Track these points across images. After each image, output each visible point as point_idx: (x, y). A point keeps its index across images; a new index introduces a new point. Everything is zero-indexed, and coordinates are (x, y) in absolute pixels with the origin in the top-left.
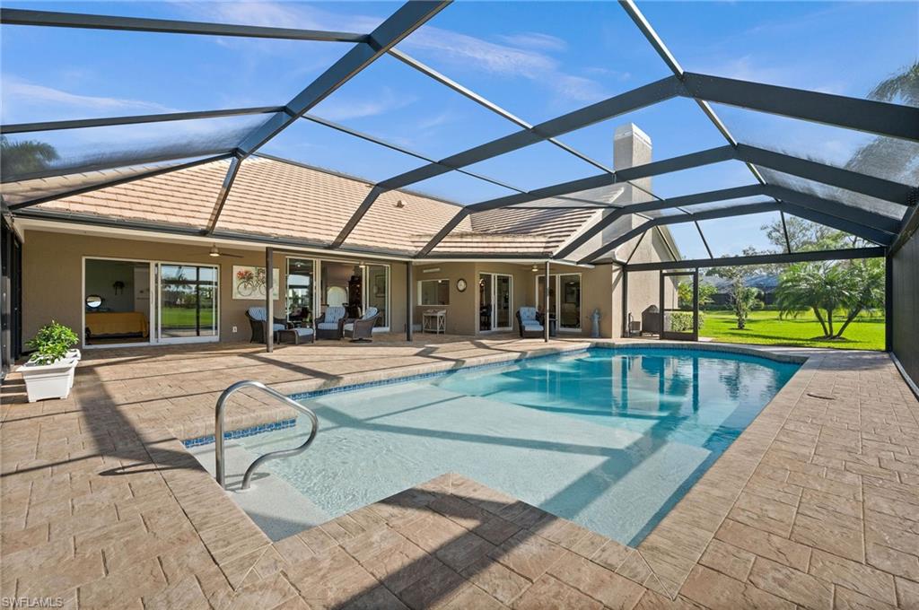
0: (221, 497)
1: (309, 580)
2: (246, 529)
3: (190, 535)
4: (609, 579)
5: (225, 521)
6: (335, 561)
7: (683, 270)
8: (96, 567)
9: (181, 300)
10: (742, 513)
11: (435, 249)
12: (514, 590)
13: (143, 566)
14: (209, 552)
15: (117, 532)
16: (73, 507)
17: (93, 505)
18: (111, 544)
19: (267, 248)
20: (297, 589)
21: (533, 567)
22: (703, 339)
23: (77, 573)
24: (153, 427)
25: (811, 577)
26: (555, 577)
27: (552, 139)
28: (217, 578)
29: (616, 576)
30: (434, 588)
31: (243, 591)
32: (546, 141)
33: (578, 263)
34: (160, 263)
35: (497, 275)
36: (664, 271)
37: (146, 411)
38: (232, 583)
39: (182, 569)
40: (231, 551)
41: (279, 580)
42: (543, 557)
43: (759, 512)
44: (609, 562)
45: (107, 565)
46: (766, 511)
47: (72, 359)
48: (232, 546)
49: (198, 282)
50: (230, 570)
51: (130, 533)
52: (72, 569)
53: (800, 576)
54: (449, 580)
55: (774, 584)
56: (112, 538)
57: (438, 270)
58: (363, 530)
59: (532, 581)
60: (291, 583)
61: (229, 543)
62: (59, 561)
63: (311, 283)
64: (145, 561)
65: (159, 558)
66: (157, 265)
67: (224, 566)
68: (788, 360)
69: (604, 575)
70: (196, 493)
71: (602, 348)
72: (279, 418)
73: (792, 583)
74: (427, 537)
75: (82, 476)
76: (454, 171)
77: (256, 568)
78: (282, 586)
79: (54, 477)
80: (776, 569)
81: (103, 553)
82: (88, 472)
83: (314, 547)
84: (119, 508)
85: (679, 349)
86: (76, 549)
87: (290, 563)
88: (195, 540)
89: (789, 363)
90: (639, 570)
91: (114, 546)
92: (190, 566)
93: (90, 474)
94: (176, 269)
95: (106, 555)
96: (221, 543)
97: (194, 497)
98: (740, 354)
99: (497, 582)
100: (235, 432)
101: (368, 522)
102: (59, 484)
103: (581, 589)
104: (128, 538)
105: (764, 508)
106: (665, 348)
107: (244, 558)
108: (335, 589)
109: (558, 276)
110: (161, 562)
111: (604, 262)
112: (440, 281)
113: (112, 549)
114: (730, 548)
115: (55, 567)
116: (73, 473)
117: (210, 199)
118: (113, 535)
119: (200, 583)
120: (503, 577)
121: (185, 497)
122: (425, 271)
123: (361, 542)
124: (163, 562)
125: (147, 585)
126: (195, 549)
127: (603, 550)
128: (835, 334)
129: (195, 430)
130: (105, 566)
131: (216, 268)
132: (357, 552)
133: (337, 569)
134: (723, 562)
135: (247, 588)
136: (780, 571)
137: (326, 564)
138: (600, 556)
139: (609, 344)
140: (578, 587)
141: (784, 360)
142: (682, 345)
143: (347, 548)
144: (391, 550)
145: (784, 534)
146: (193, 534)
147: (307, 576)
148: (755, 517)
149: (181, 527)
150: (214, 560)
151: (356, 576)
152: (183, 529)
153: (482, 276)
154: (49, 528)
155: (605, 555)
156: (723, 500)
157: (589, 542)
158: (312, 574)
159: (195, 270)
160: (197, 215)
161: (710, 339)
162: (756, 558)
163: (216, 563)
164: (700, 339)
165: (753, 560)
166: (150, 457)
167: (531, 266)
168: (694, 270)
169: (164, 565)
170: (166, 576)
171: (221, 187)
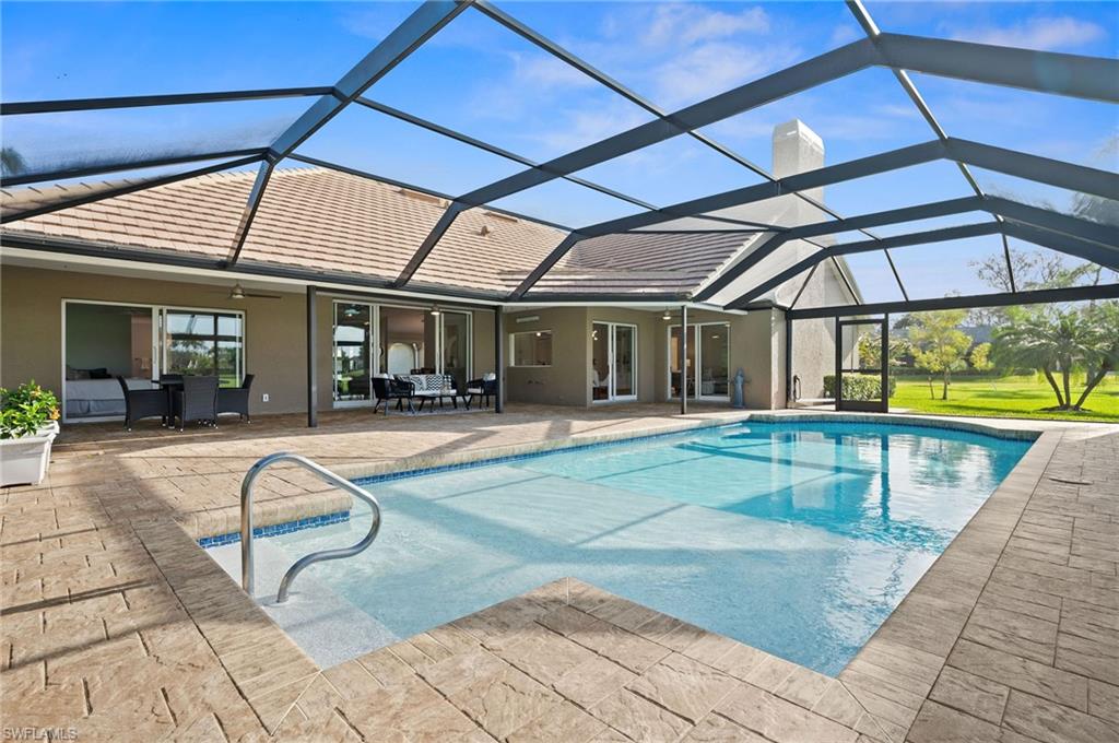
0: (249, 610)
1: (376, 720)
2: (286, 651)
3: (206, 659)
4: (804, 719)
5: (255, 641)
6: (411, 694)
7: (866, 317)
8: (75, 701)
9: (194, 363)
10: (980, 631)
11: (532, 290)
12: (668, 736)
13: (142, 701)
14: (234, 683)
15: (105, 656)
16: (45, 622)
17: (73, 620)
18: (96, 673)
19: (308, 287)
20: (359, 733)
21: (693, 703)
22: (894, 410)
23: (49, 710)
24: (156, 520)
25: (1093, 719)
26: (725, 717)
27: (694, 131)
28: (245, 718)
29: (813, 716)
30: (553, 731)
31: (282, 735)
32: (686, 134)
33: (725, 308)
34: (165, 308)
35: (615, 324)
36: (841, 319)
37: (146, 499)
38: (266, 724)
39: (195, 705)
40: (265, 681)
41: (333, 720)
42: (706, 689)
43: (1004, 629)
44: (800, 697)
45: (91, 699)
46: (1015, 628)
47: (48, 432)
48: (266, 674)
49: (216, 338)
50: (264, 706)
51: (122, 656)
52: (41, 706)
53: (1078, 717)
54: (575, 721)
55: (1041, 728)
56: (97, 664)
57: (537, 318)
58: (449, 653)
59: (692, 722)
60: (351, 725)
61: (261, 671)
62: (23, 694)
63: (367, 337)
64: (143, 695)
65: (163, 690)
66: (161, 312)
67: (255, 702)
68: (1013, 435)
69: (796, 715)
70: (215, 604)
71: (759, 422)
72: (326, 510)
73: (1068, 727)
74: (539, 663)
75: (58, 582)
76: (560, 179)
77: (300, 704)
78: (337, 728)
79: (19, 585)
80: (1042, 708)
81: (86, 683)
82: (67, 577)
83: (381, 676)
84: (108, 624)
85: (863, 422)
86: (47, 678)
87: (348, 698)
88: (214, 665)
89: (1015, 440)
90: (844, 708)
91: (101, 674)
92: (208, 700)
93: (69, 579)
94: (186, 319)
95: (90, 686)
96: (250, 670)
97: (211, 609)
98: (947, 429)
99: (644, 724)
100: (266, 528)
101: (456, 643)
102: (26, 592)
103: (765, 734)
104: (120, 663)
105: (1011, 625)
106: (843, 421)
107: (283, 690)
108: (412, 733)
109: (698, 327)
110: (166, 696)
111: (760, 305)
112: (539, 334)
113: (98, 678)
114: (972, 678)
115: (17, 703)
116: (45, 580)
117: (232, 222)
118: (99, 659)
119: (221, 724)
120: (651, 717)
121: (200, 609)
122: (518, 320)
123: (447, 670)
124: (169, 697)
125: (146, 726)
126: (214, 679)
127: (791, 681)
128: (1074, 402)
129: (214, 524)
130: (88, 701)
131: (240, 316)
132: (442, 682)
133: (415, 705)
134: (965, 698)
135: (288, 732)
136: (1047, 710)
137: (398, 699)
138: (786, 690)
139: (768, 417)
140: (761, 732)
141: (1007, 436)
142: (867, 417)
143: (428, 679)
144: (489, 680)
145: (1046, 659)
146: (212, 658)
147: (372, 714)
148: (1000, 636)
149: (194, 650)
150: (241, 693)
151: (443, 715)
152: (196, 653)
153: (596, 327)
154: (11, 650)
155: (794, 688)
156: (951, 614)
157: (769, 670)
158: (379, 712)
159: (212, 319)
160: (214, 241)
161: (904, 410)
162: (1010, 692)
163: (244, 698)
164: (890, 410)
165: (1006, 693)
166: (152, 558)
167: (663, 313)
168: (882, 316)
169: (172, 699)
170: (173, 715)
171: (245, 206)
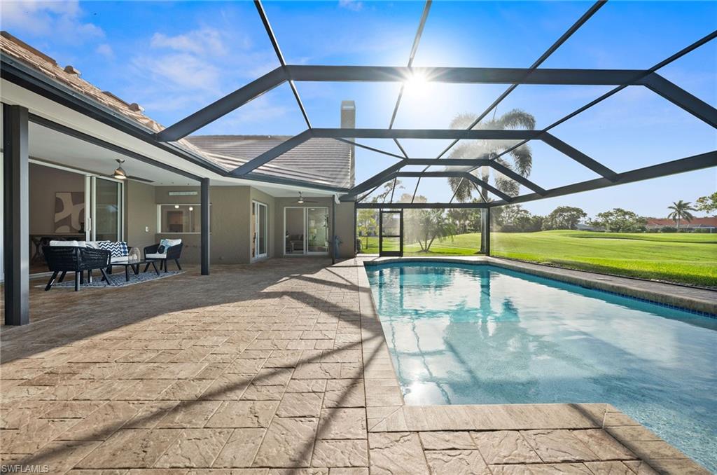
36: (383, 210)
122: (171, 194)
168: (400, 210)
